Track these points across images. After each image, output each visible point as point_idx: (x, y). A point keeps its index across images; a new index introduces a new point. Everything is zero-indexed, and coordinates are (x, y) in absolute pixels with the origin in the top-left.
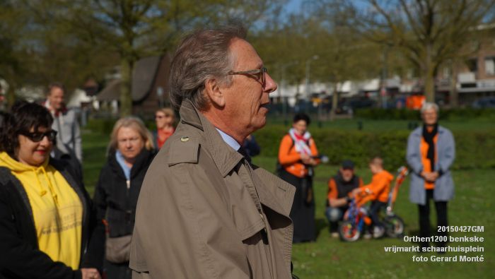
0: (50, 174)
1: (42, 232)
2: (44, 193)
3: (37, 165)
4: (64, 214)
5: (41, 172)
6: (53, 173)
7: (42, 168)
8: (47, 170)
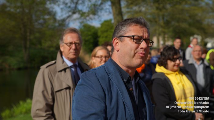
0: (180, 75)
1: (179, 99)
2: (179, 83)
3: (175, 71)
4: (187, 92)
5: (177, 74)
6: (182, 75)
7: (177, 73)
8: (179, 73)
